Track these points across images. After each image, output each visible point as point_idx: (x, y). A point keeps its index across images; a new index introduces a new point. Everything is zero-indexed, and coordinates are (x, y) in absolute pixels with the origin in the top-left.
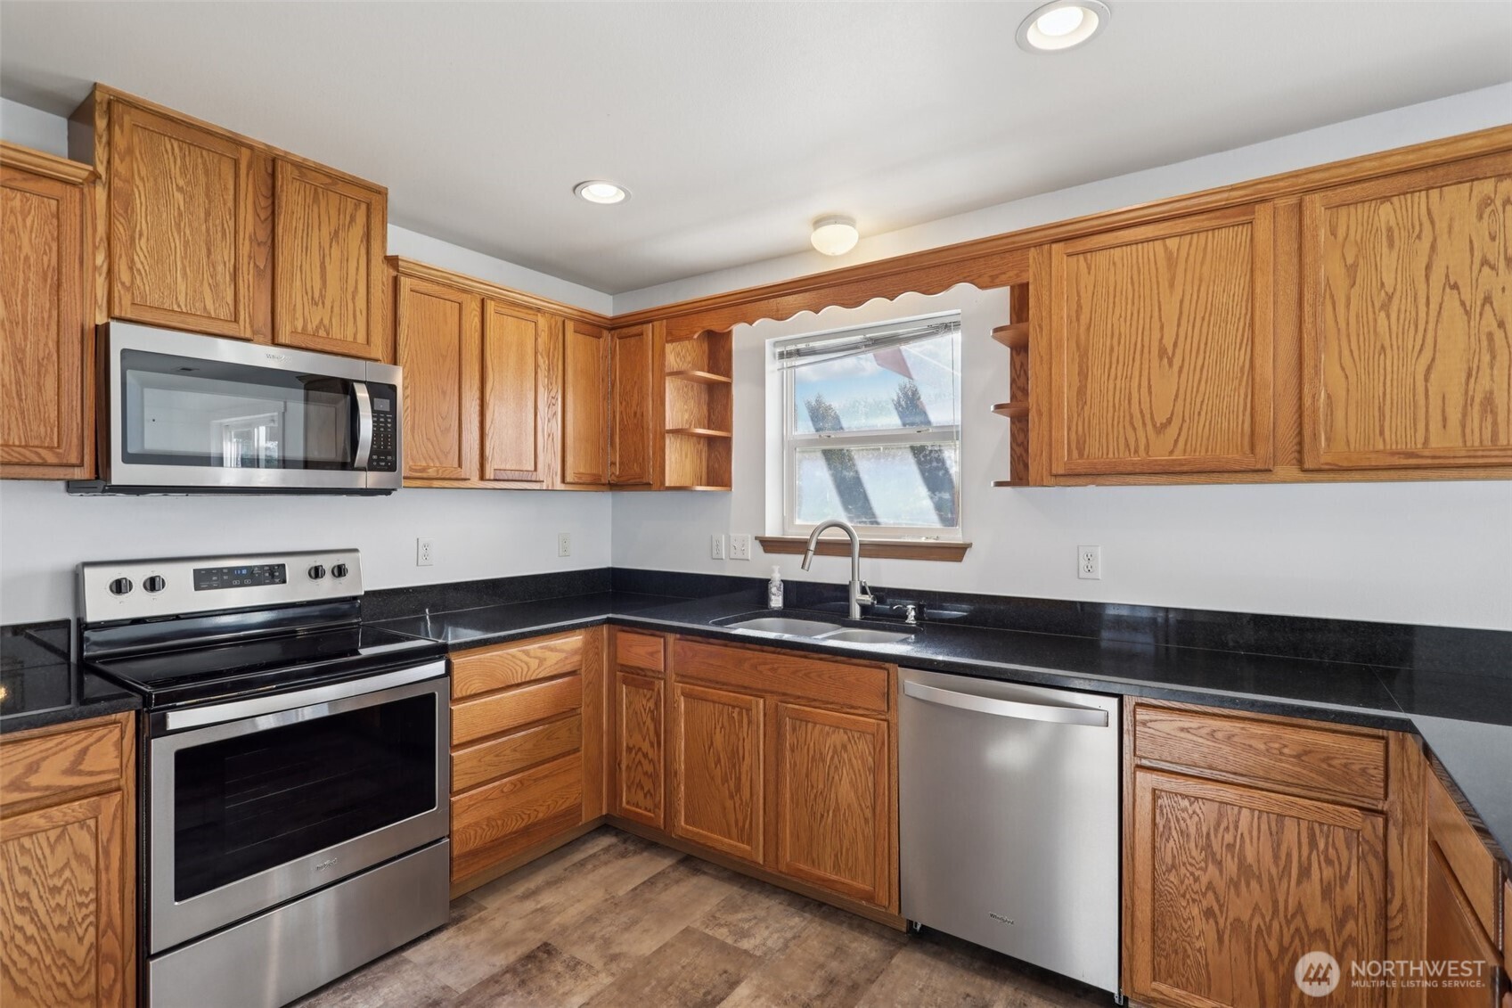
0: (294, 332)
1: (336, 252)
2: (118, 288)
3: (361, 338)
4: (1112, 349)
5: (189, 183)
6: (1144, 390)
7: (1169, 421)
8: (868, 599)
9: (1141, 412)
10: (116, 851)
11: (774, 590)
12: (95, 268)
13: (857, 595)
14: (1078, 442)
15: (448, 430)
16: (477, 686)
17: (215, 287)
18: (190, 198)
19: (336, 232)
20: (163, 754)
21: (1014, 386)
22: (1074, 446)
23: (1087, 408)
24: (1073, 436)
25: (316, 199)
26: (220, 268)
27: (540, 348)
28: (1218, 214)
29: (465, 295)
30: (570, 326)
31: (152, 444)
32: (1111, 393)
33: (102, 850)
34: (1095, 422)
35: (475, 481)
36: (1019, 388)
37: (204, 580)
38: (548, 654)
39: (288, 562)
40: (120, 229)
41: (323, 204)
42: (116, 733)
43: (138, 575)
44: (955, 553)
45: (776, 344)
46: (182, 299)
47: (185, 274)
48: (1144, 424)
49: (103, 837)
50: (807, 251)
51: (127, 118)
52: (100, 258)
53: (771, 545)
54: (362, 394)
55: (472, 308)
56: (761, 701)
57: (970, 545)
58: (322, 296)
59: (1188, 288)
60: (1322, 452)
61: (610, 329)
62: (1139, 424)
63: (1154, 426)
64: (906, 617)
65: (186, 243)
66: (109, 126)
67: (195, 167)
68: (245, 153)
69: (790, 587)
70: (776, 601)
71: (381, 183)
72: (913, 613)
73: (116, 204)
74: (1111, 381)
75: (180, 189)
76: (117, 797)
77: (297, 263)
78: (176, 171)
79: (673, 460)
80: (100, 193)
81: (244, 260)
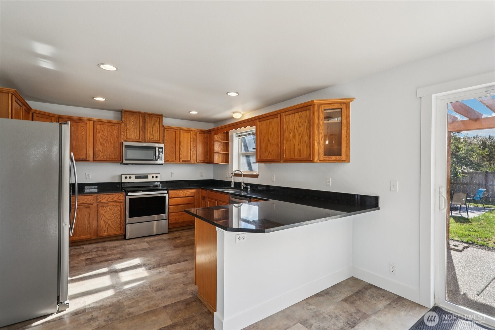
0: (148, 140)
1: (154, 127)
2: (125, 136)
3: (158, 140)
4: (264, 139)
5: (133, 120)
6: (267, 146)
7: (270, 152)
9: (267, 150)
10: (122, 210)
11: (232, 183)
12: (122, 134)
13: (243, 184)
15: (173, 153)
16: (174, 196)
17: (137, 135)
18: (134, 122)
19: (154, 124)
20: (127, 198)
22: (260, 156)
23: (260, 149)
24: (260, 154)
25: (151, 119)
26: (138, 132)
27: (192, 137)
28: (274, 116)
29: (176, 130)
30: (198, 133)
31: (128, 158)
32: (263, 147)
33: (121, 209)
34: (262, 152)
35: (178, 162)
37: (137, 177)
38: (187, 192)
39: (149, 175)
40: (125, 128)
41: (152, 119)
42: (122, 195)
43: (128, 176)
44: (256, 176)
45: (237, 134)
46: (133, 137)
47: (133, 134)
49: (121, 208)
50: (232, 118)
51: (126, 114)
52: (123, 133)
53: (236, 175)
54: (157, 149)
55: (178, 132)
56: (216, 202)
57: (259, 175)
58: (152, 134)
59: (272, 128)
61: (207, 132)
62: (266, 152)
63: (268, 153)
65: (133, 129)
66: (124, 115)
67: (134, 118)
68: (141, 114)
69: (235, 183)
70: (233, 186)
71: (162, 114)
72: (249, 188)
73: (125, 125)
74: (264, 145)
75: (132, 122)
76: (122, 203)
77: (148, 129)
78: (132, 119)
79: (216, 158)
80: (123, 124)
81: (141, 130)
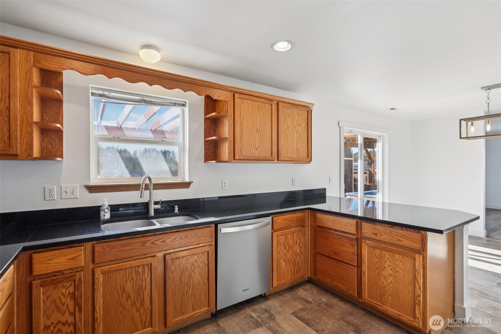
4: (248, 127)
6: (254, 139)
7: (258, 147)
8: (158, 206)
9: (253, 144)
11: (106, 211)
13: (152, 206)
14: (241, 150)
21: (205, 130)
22: (240, 152)
23: (242, 141)
24: (240, 149)
28: (267, 100)
32: (247, 138)
34: (244, 145)
36: (207, 131)
44: (186, 185)
48: (254, 148)
53: (96, 189)
57: (193, 182)
59: (262, 115)
60: (282, 157)
62: (253, 147)
63: (256, 148)
64: (175, 210)
70: (107, 216)
72: (177, 209)
74: (248, 135)
